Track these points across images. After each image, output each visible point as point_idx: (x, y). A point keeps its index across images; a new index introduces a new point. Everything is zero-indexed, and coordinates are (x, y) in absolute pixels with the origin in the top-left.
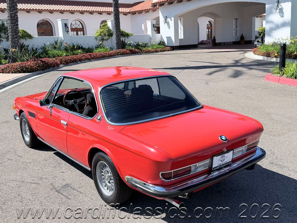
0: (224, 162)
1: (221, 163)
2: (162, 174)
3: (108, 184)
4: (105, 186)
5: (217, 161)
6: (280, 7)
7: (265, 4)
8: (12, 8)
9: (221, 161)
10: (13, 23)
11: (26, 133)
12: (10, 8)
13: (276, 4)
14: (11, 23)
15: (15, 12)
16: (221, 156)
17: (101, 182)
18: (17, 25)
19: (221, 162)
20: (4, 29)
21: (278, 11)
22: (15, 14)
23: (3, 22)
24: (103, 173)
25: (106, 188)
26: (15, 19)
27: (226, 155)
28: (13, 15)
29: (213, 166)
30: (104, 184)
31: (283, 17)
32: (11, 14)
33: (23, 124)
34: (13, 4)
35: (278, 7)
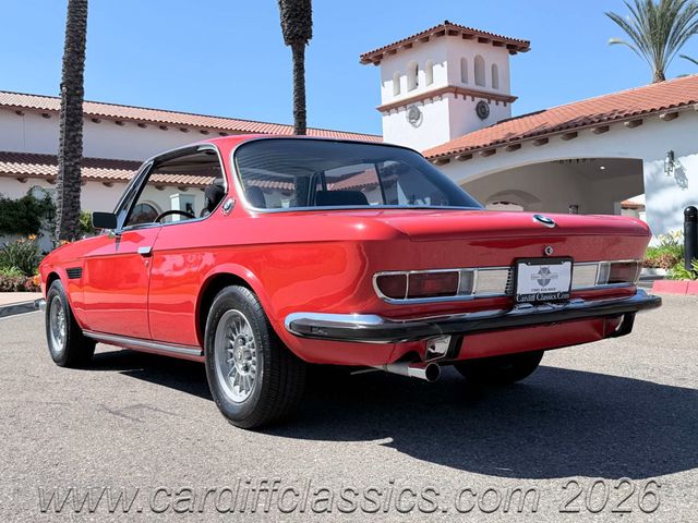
0: (548, 289)
1: (541, 289)
2: (379, 279)
3: (243, 373)
4: (235, 385)
5: (529, 279)
6: (677, 167)
7: (640, 162)
8: (70, 154)
9: (540, 282)
10: (68, 186)
11: (57, 335)
12: (66, 153)
13: (667, 160)
14: (65, 186)
15: (77, 163)
16: (538, 268)
17: (225, 375)
18: (78, 190)
19: (541, 287)
20: (50, 210)
21: (672, 174)
22: (74, 166)
23: (48, 193)
24: (231, 350)
25: (238, 388)
26: (73, 178)
27: (553, 268)
28: (71, 169)
29: (520, 291)
30: (233, 379)
31: (686, 187)
32: (66, 166)
33: (54, 307)
34: (74, 145)
35: (673, 166)
